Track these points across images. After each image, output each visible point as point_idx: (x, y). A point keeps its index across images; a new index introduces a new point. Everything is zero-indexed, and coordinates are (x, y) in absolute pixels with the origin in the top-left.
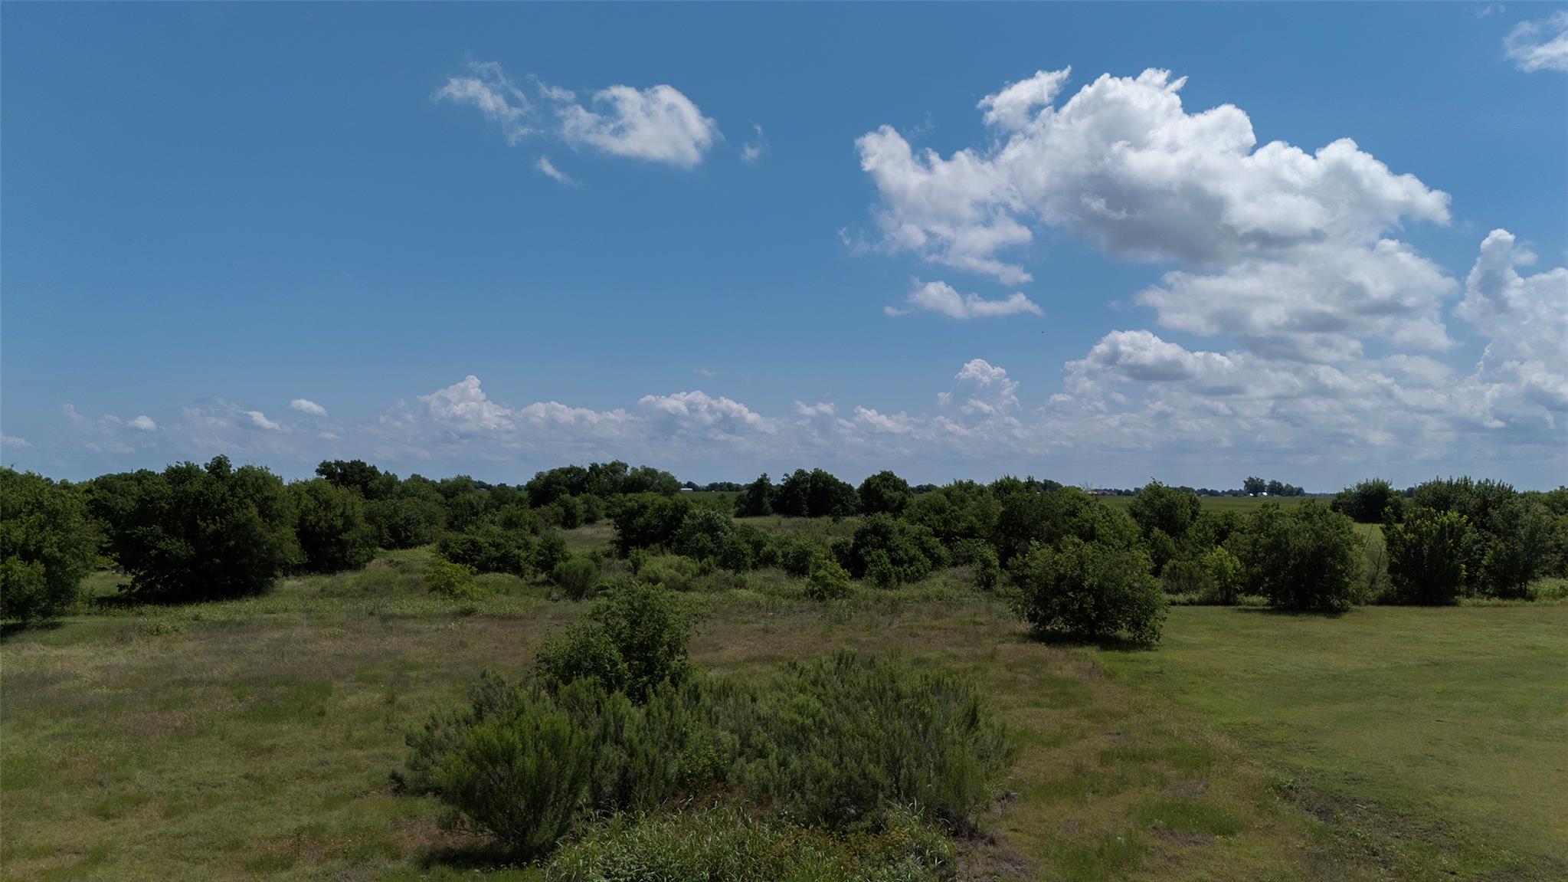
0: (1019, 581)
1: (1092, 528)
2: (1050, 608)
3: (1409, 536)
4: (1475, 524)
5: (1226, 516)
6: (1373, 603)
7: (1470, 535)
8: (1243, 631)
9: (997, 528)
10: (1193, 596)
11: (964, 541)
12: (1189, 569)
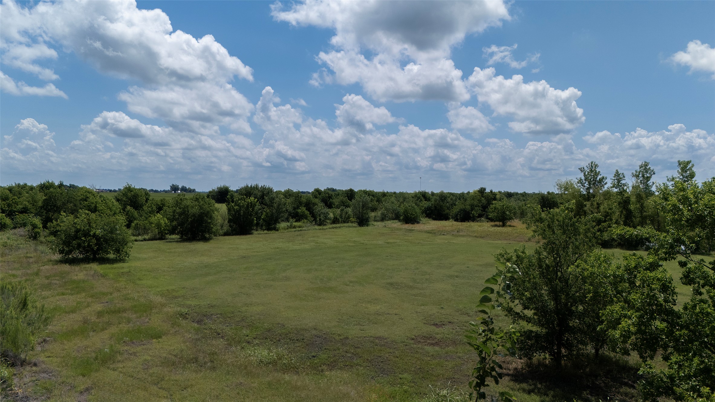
0: (54, 233)
1: (96, 207)
2: (72, 246)
3: (236, 207)
4: (259, 202)
5: (162, 200)
6: (222, 235)
7: (258, 207)
8: (168, 251)
9: (41, 207)
10: (146, 237)
11: (21, 215)
12: (144, 225)
